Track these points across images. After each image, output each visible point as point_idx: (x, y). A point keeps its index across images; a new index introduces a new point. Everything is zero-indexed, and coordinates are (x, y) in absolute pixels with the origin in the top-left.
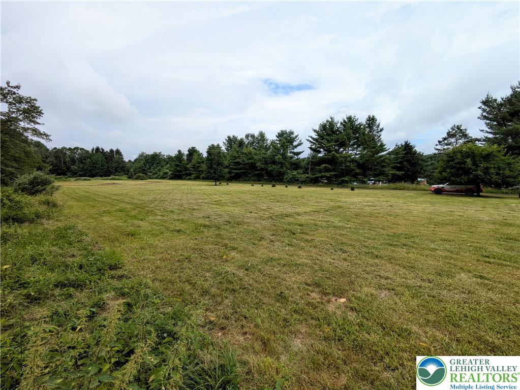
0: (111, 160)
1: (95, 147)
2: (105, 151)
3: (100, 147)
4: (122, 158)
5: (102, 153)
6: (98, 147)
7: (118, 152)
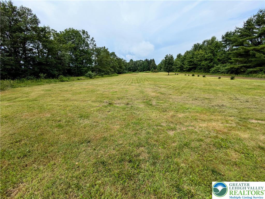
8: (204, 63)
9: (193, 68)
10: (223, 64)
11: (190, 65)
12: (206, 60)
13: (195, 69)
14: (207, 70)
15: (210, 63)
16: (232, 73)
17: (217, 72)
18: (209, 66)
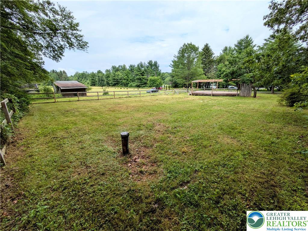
0: (61, 76)
1: (52, 70)
2: (57, 71)
3: (55, 70)
4: (67, 75)
5: (56, 73)
6: (53, 70)
7: (64, 72)
8: (124, 81)
9: (116, 83)
10: (133, 82)
11: (114, 82)
12: (124, 79)
13: (118, 84)
14: (126, 85)
15: (127, 81)
16: (137, 87)
17: (131, 86)
18: (127, 83)
